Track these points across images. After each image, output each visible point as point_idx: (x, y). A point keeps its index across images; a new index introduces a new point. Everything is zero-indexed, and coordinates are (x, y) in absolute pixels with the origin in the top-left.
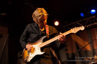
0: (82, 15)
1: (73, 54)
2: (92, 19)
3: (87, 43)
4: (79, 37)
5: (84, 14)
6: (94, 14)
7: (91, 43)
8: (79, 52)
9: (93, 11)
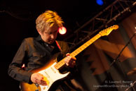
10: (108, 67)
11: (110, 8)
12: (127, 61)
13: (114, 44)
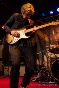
0: (43, 15)
1: (35, 43)
2: (50, 18)
3: (46, 36)
4: (40, 31)
5: (45, 14)
6: (52, 15)
7: (49, 36)
8: (40, 42)
9: (52, 12)
10: (37, 41)
11: (47, 19)
12: (45, 42)
13: (43, 33)
